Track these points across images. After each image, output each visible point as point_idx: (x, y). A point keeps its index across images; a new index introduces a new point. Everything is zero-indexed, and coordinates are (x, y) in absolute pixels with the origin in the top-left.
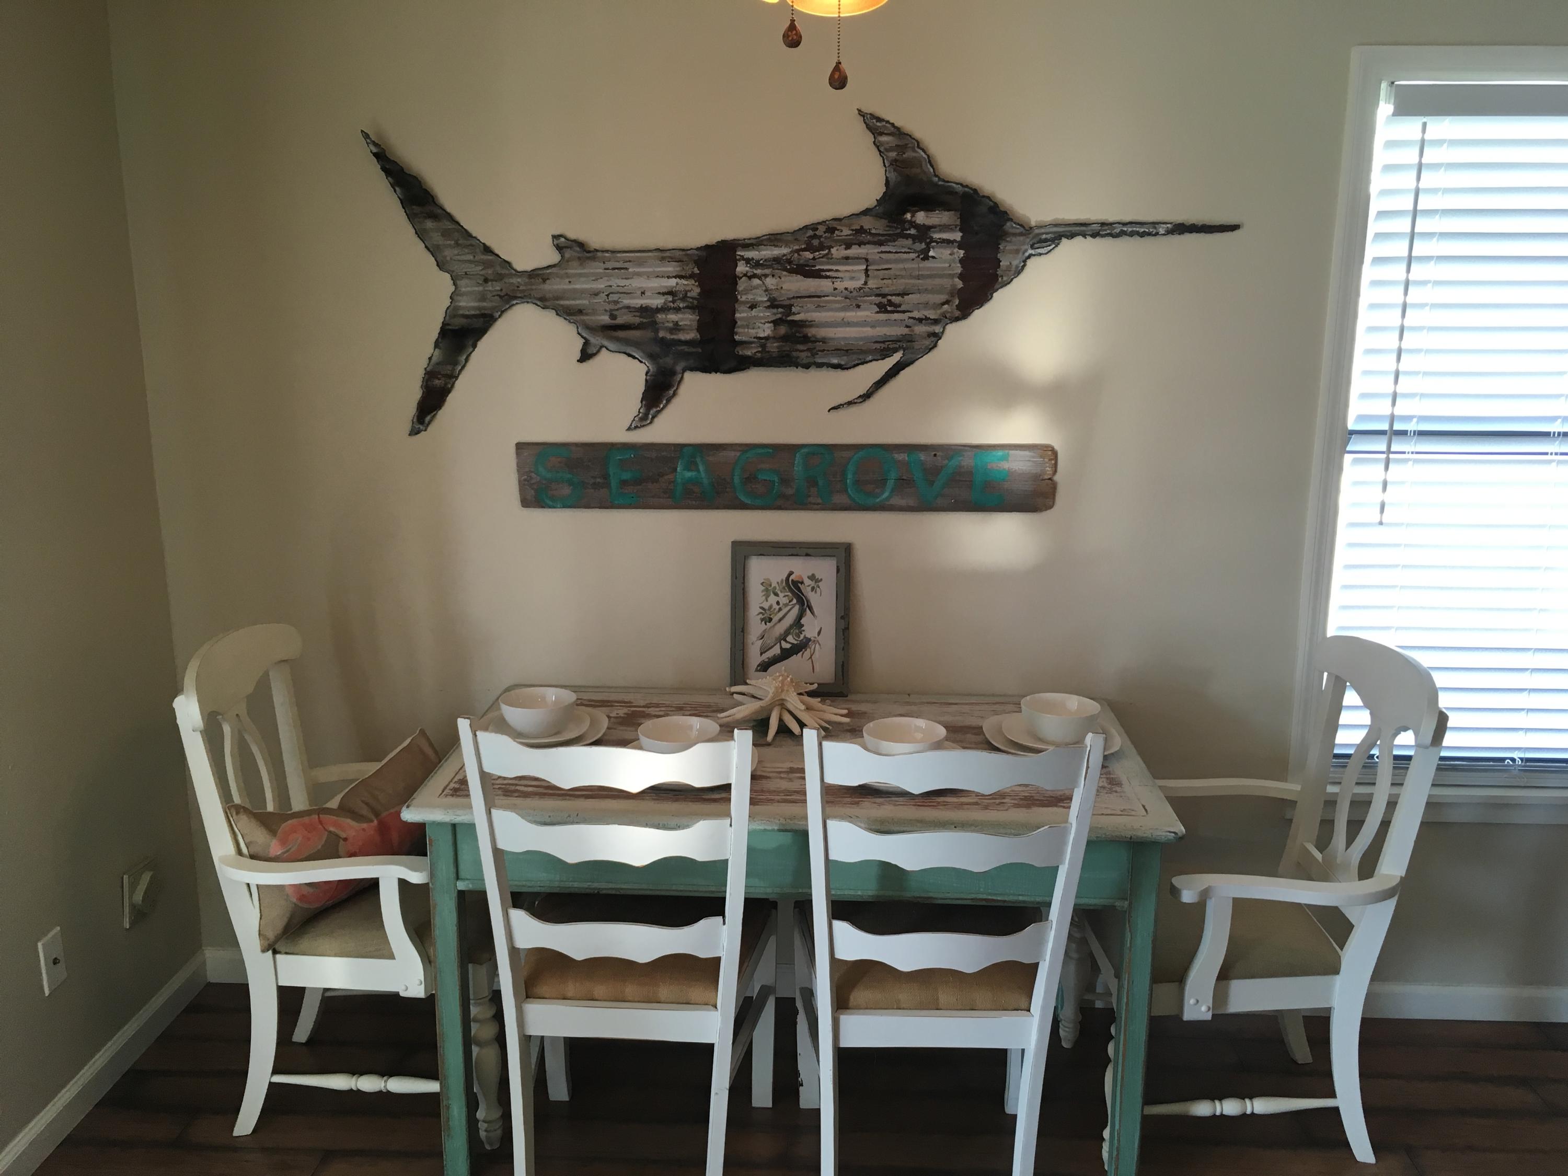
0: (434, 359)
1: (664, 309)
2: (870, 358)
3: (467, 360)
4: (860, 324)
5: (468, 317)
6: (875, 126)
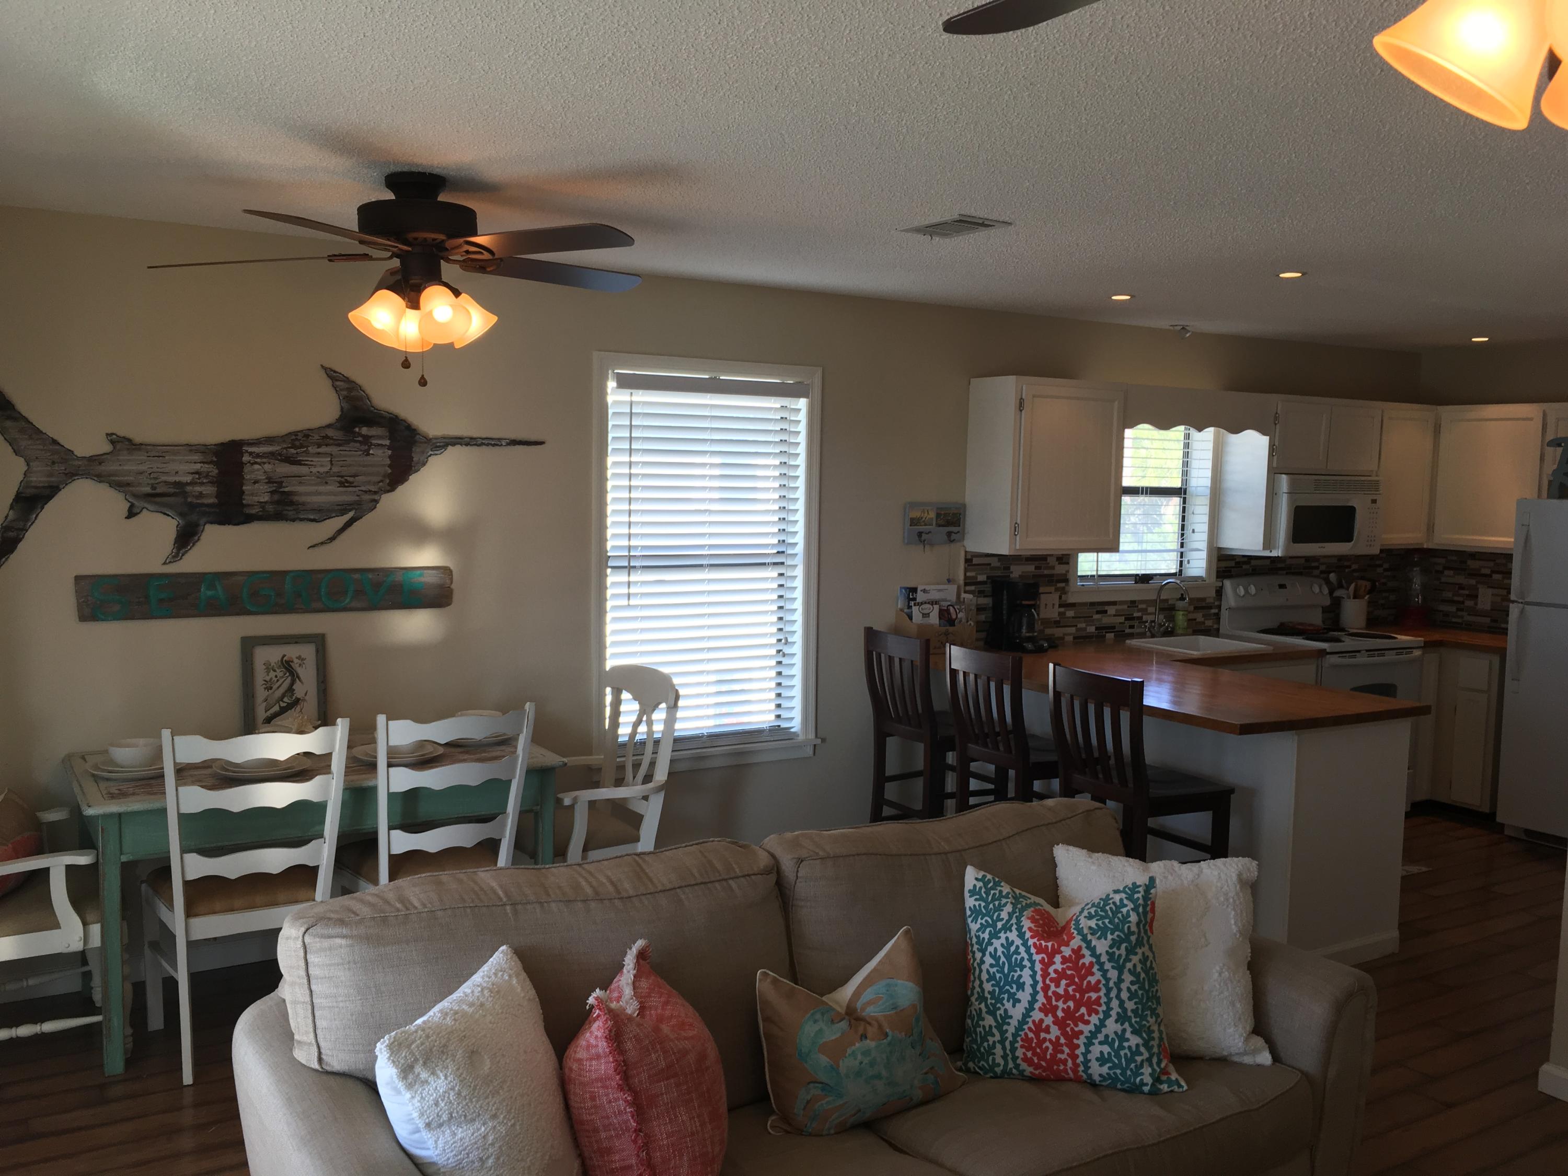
0: (10, 518)
1: (192, 483)
2: (334, 515)
3: (36, 518)
4: (328, 494)
5: (36, 487)
6: (333, 375)
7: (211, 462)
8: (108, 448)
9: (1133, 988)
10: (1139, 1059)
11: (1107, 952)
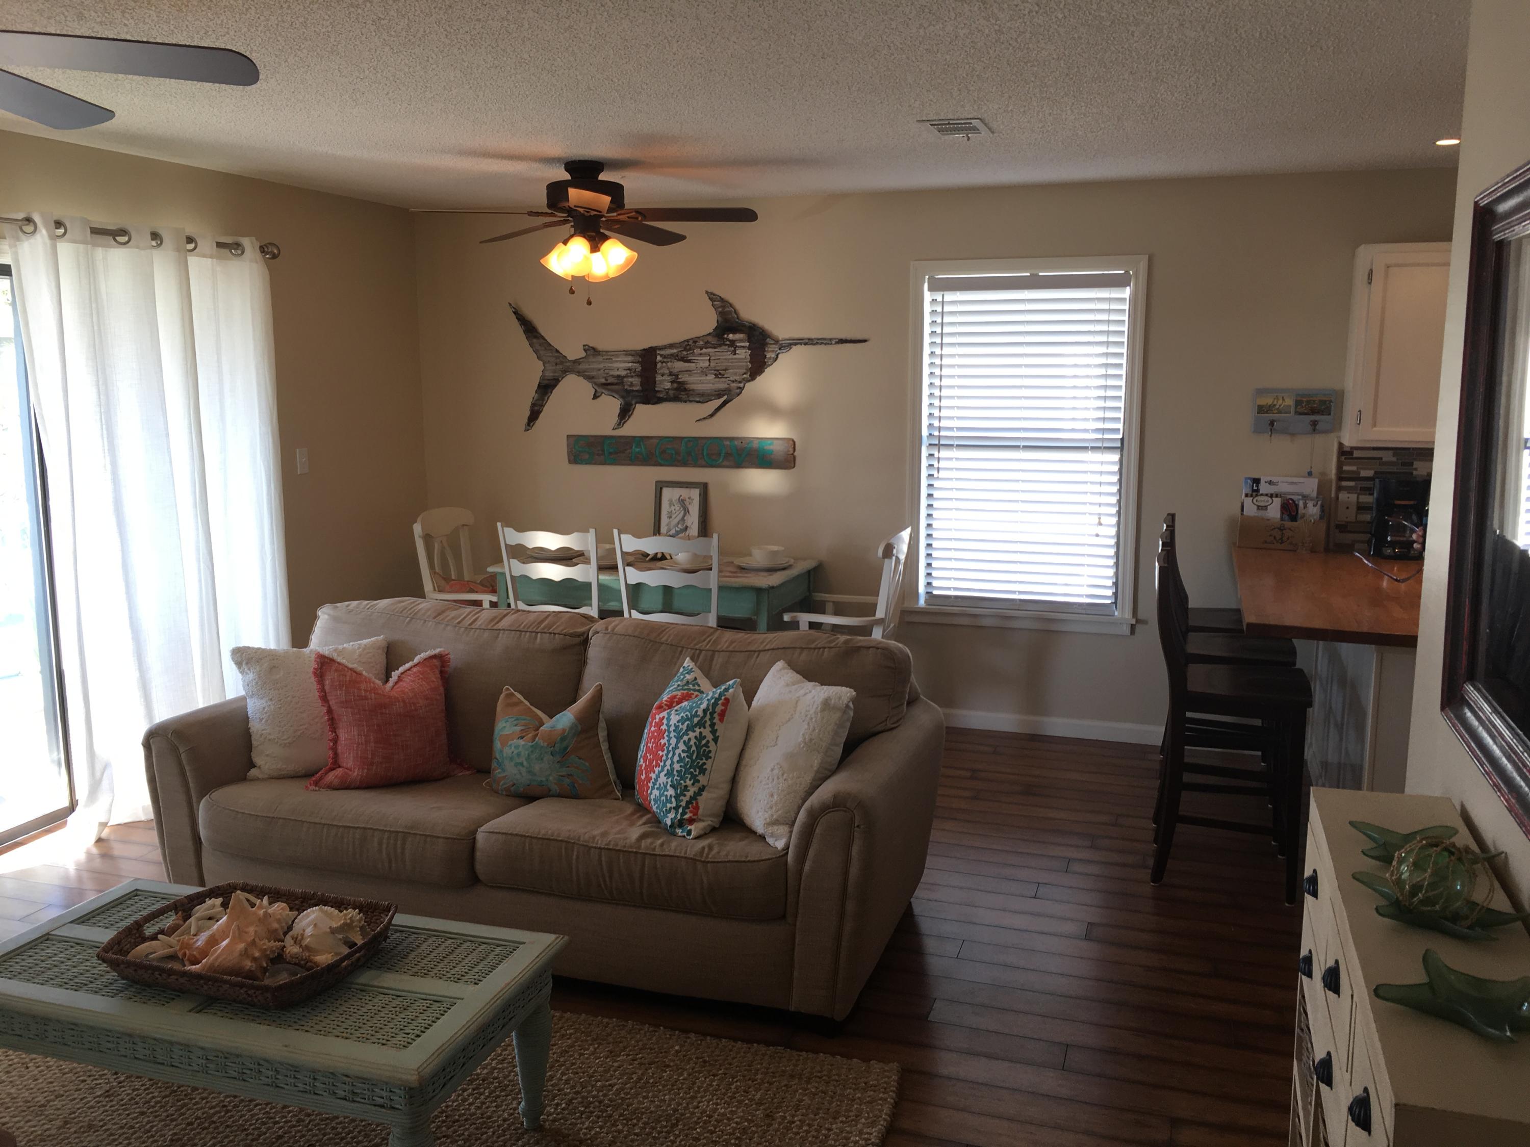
0: (536, 397)
1: (627, 376)
2: (713, 398)
3: (549, 397)
4: (708, 383)
5: (549, 380)
6: (712, 297)
7: (638, 362)
8: (583, 354)
9: (683, 755)
10: (669, 805)
11: (675, 724)
